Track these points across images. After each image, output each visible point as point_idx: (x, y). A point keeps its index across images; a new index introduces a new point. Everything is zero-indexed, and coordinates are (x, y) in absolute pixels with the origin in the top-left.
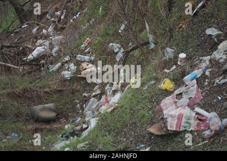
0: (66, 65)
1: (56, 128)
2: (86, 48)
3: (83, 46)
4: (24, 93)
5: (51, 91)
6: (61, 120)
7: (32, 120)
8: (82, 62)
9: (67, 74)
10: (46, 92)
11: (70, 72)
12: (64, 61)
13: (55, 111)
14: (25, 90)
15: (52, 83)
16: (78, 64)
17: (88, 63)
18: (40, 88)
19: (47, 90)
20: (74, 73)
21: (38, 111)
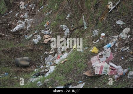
0: (35, 36)
1: (29, 71)
2: (47, 26)
3: (45, 25)
4: (12, 50)
5: (27, 50)
6: (32, 66)
7: (16, 66)
8: (45, 34)
9: (36, 41)
10: (24, 51)
11: (38, 40)
12: (34, 33)
13: (29, 61)
14: (12, 49)
15: (27, 45)
16: (42, 35)
17: (48, 35)
18: (21, 48)
19: (24, 49)
20: (40, 41)
21: (19, 61)
